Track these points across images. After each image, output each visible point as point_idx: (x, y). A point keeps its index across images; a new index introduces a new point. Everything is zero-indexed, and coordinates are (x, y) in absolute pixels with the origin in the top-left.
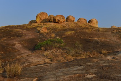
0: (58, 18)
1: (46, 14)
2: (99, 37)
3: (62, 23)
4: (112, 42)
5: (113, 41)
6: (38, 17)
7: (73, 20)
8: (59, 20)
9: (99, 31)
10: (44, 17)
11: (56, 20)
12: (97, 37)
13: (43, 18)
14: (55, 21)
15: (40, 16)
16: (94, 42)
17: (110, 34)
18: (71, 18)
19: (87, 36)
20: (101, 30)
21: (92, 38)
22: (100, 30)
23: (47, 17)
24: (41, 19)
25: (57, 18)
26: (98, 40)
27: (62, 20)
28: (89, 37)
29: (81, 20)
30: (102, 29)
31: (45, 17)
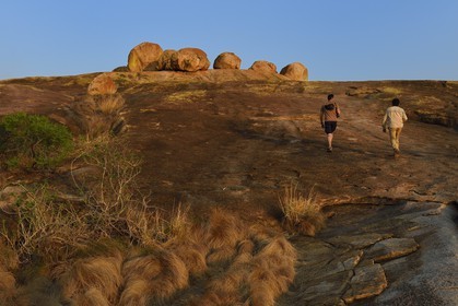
0: (185, 57)
1: (158, 46)
2: (299, 113)
3: (199, 73)
4: (349, 132)
5: (358, 130)
6: (135, 58)
7: (233, 64)
8: (187, 64)
9: (301, 91)
10: (150, 57)
11: (180, 63)
12: (290, 113)
13: (147, 60)
14: (175, 68)
15: (140, 54)
16: (270, 134)
17: (344, 101)
18: (228, 59)
19: (251, 109)
20: (308, 88)
21: (269, 115)
22: (306, 88)
23: (159, 57)
24: (142, 64)
25: (181, 59)
26: (287, 123)
27: (197, 63)
28: (256, 112)
29: (258, 66)
30: (313, 83)
31: (153, 56)
